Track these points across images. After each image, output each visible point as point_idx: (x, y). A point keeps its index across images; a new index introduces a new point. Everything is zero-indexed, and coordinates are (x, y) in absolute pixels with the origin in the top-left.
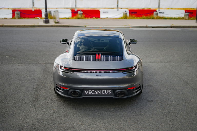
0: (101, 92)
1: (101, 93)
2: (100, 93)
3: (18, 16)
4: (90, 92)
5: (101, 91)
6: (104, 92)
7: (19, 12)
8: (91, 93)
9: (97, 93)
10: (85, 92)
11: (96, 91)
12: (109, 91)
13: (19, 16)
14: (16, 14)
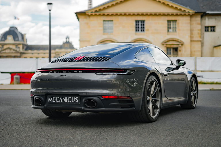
0: (67, 100)
1: (67, 102)
2: (65, 100)
3: (17, 81)
4: (55, 99)
5: (67, 98)
6: (70, 100)
7: (18, 76)
8: (55, 101)
9: (62, 102)
10: (49, 99)
11: (61, 99)
12: (76, 98)
13: (19, 81)
14: (15, 79)
